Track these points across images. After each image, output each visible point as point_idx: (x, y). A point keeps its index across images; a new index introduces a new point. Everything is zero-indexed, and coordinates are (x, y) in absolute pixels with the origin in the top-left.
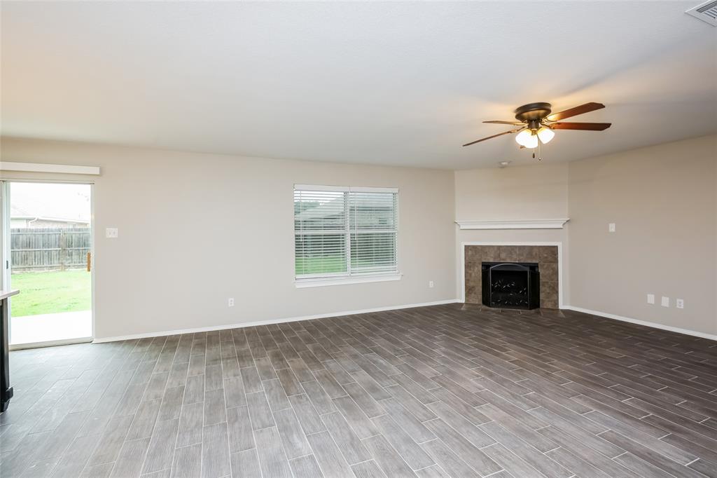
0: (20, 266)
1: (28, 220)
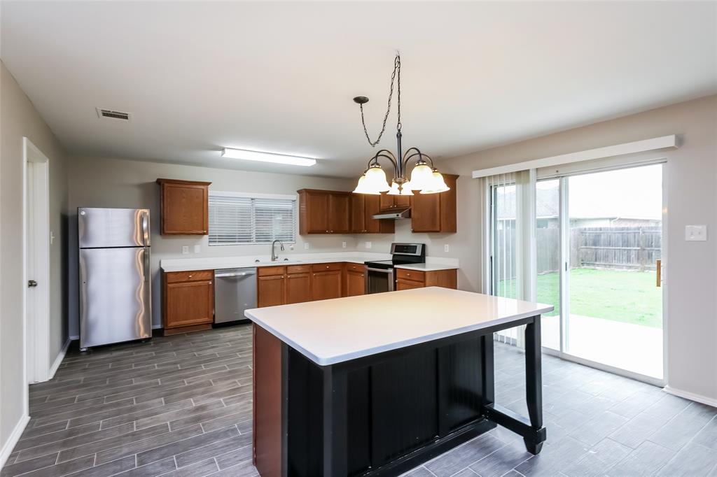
0: (602, 263)
1: (611, 219)
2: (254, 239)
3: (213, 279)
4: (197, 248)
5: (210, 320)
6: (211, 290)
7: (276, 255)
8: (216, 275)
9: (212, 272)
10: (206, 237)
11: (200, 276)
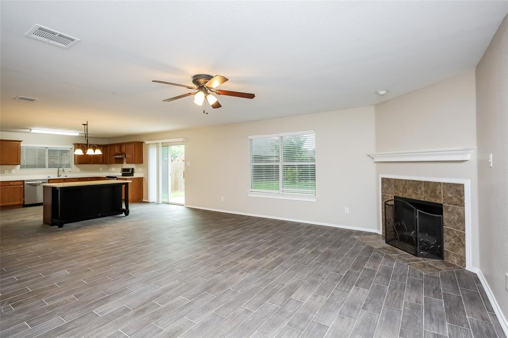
2: (47, 167)
3: (24, 185)
4: (14, 171)
5: (22, 203)
6: (22, 189)
7: (60, 174)
8: (25, 183)
9: (23, 181)
10: (19, 166)
11: (16, 183)
